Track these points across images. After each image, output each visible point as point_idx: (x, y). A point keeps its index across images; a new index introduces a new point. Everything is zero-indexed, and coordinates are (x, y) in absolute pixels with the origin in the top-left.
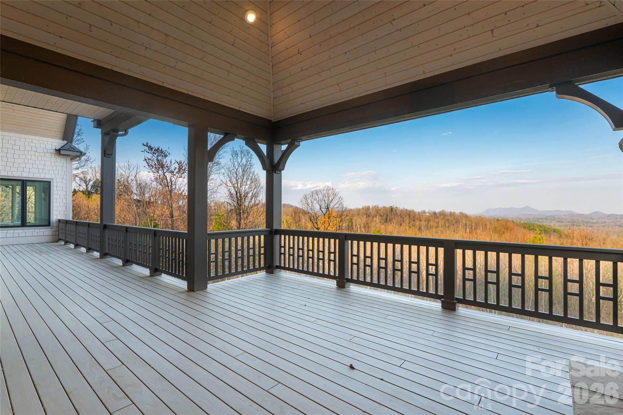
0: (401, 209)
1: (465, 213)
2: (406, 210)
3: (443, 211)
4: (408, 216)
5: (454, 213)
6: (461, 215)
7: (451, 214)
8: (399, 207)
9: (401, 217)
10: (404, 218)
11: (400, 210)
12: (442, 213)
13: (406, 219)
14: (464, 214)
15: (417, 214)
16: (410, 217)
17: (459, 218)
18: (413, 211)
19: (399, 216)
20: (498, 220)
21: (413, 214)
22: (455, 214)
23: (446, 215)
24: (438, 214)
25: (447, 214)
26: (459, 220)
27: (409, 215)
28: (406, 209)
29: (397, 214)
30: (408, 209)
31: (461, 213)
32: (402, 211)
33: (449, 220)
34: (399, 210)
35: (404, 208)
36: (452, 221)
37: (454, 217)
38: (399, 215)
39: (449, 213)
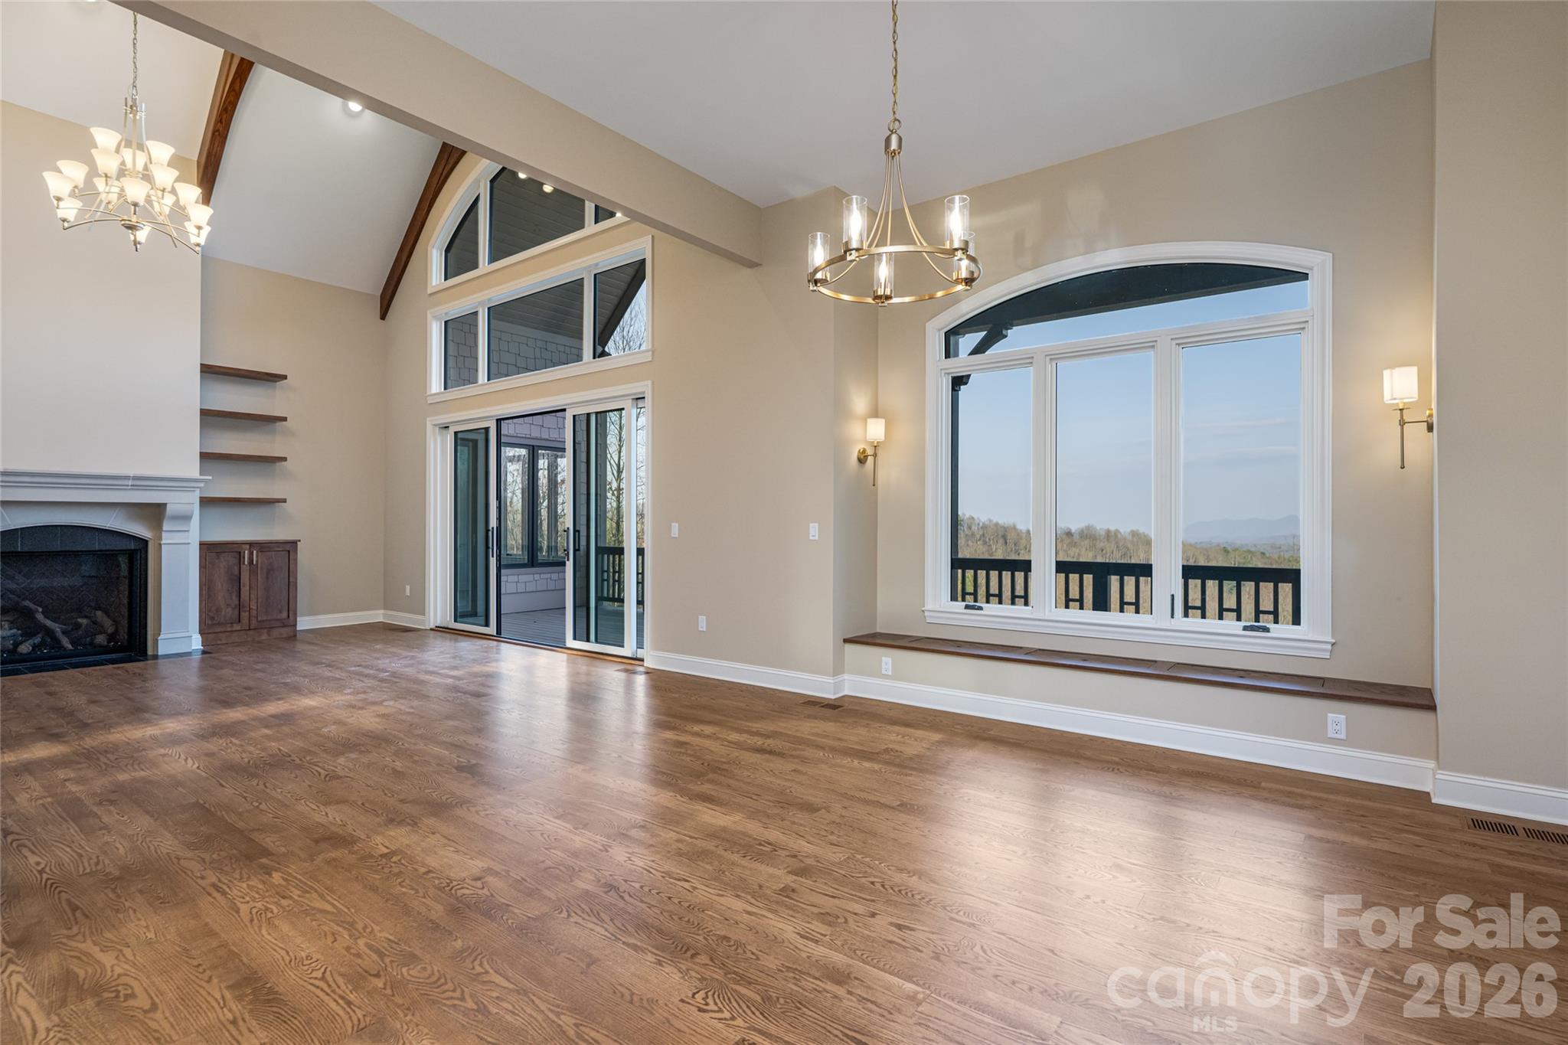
0: (984, 523)
1: (1144, 533)
2: (997, 524)
3: (1088, 528)
4: (1001, 541)
5: (1117, 532)
6: (1135, 540)
7: (1109, 535)
8: (978, 518)
9: (984, 544)
10: (990, 546)
11: (981, 524)
12: (1085, 532)
13: (996, 549)
14: (1142, 536)
15: (1024, 535)
16: (1006, 543)
17: (1130, 546)
18: (1014, 528)
19: (980, 540)
20: (1226, 551)
21: (1013, 534)
22: (1119, 536)
23: (1098, 537)
24: (1076, 537)
25: (1100, 536)
26: (1128, 549)
27: (1004, 537)
28: (995, 521)
29: (973, 535)
30: (1001, 522)
31: (1134, 533)
32: (984, 527)
33: (1104, 552)
34: (979, 524)
35: (990, 521)
36: (1113, 553)
37: (1117, 543)
38: (978, 537)
39: (1103, 533)
